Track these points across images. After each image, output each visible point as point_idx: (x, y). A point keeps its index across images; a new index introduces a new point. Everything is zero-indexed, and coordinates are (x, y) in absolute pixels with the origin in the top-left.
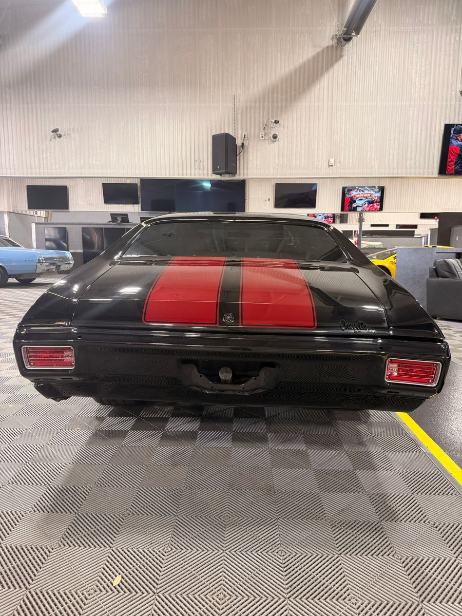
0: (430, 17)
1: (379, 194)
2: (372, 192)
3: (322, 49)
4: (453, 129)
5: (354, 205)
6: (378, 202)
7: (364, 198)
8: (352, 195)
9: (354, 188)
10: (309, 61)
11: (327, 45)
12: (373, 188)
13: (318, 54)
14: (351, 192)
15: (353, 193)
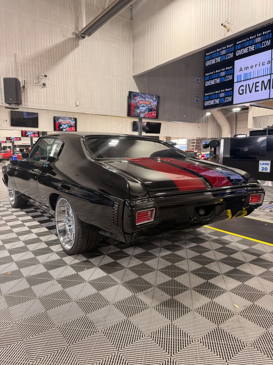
0: (118, 36)
1: (74, 122)
2: (70, 121)
3: (67, 38)
4: (132, 94)
5: (61, 128)
6: (74, 127)
7: (66, 124)
8: (60, 122)
9: (60, 118)
10: (61, 43)
11: (70, 37)
12: (70, 118)
13: (66, 41)
14: (59, 120)
15: (60, 121)
